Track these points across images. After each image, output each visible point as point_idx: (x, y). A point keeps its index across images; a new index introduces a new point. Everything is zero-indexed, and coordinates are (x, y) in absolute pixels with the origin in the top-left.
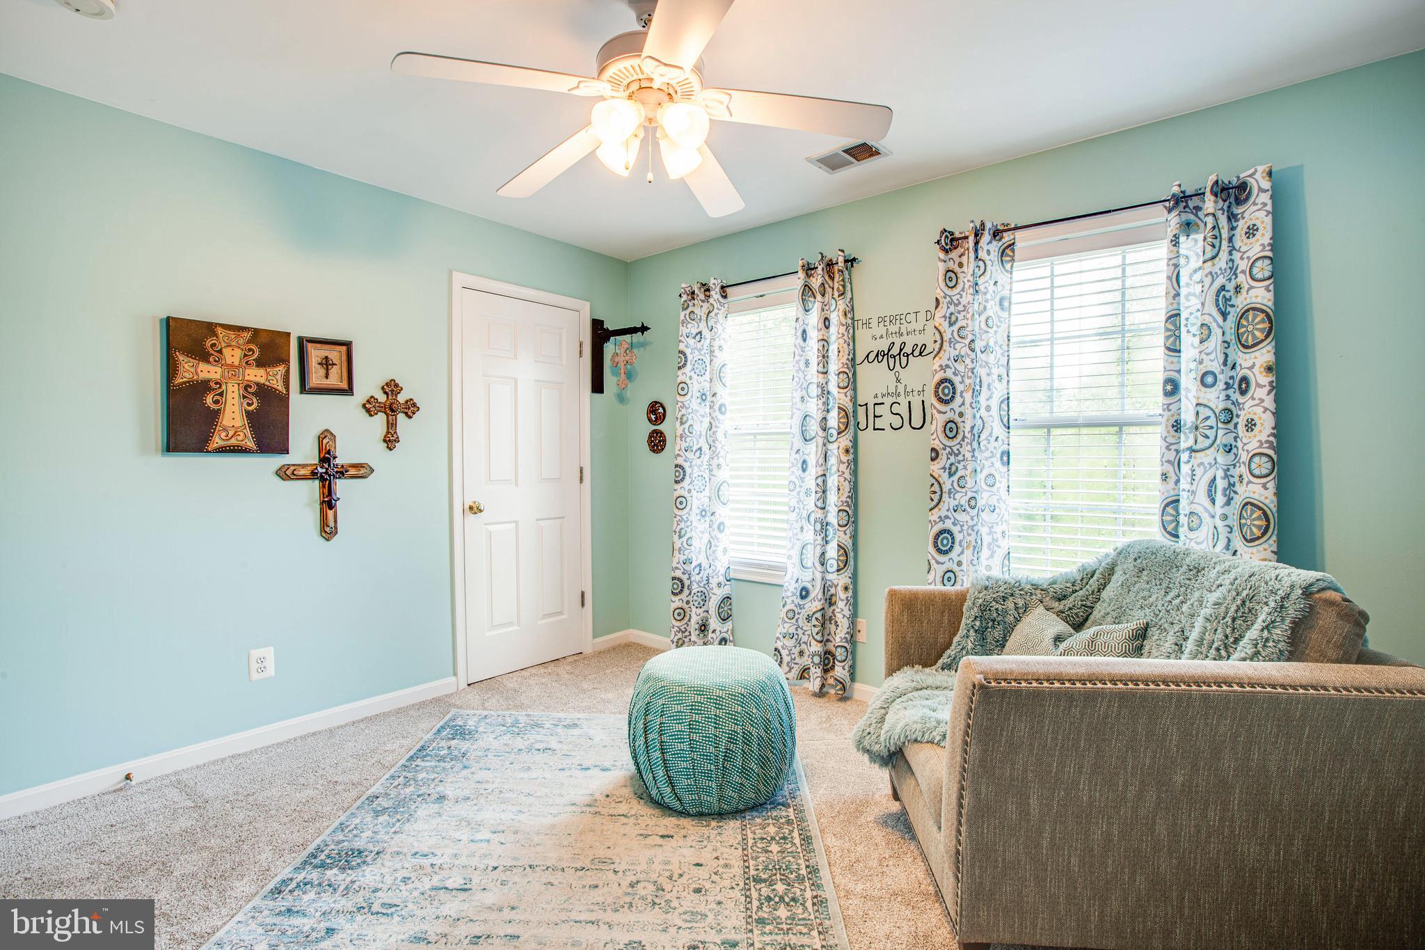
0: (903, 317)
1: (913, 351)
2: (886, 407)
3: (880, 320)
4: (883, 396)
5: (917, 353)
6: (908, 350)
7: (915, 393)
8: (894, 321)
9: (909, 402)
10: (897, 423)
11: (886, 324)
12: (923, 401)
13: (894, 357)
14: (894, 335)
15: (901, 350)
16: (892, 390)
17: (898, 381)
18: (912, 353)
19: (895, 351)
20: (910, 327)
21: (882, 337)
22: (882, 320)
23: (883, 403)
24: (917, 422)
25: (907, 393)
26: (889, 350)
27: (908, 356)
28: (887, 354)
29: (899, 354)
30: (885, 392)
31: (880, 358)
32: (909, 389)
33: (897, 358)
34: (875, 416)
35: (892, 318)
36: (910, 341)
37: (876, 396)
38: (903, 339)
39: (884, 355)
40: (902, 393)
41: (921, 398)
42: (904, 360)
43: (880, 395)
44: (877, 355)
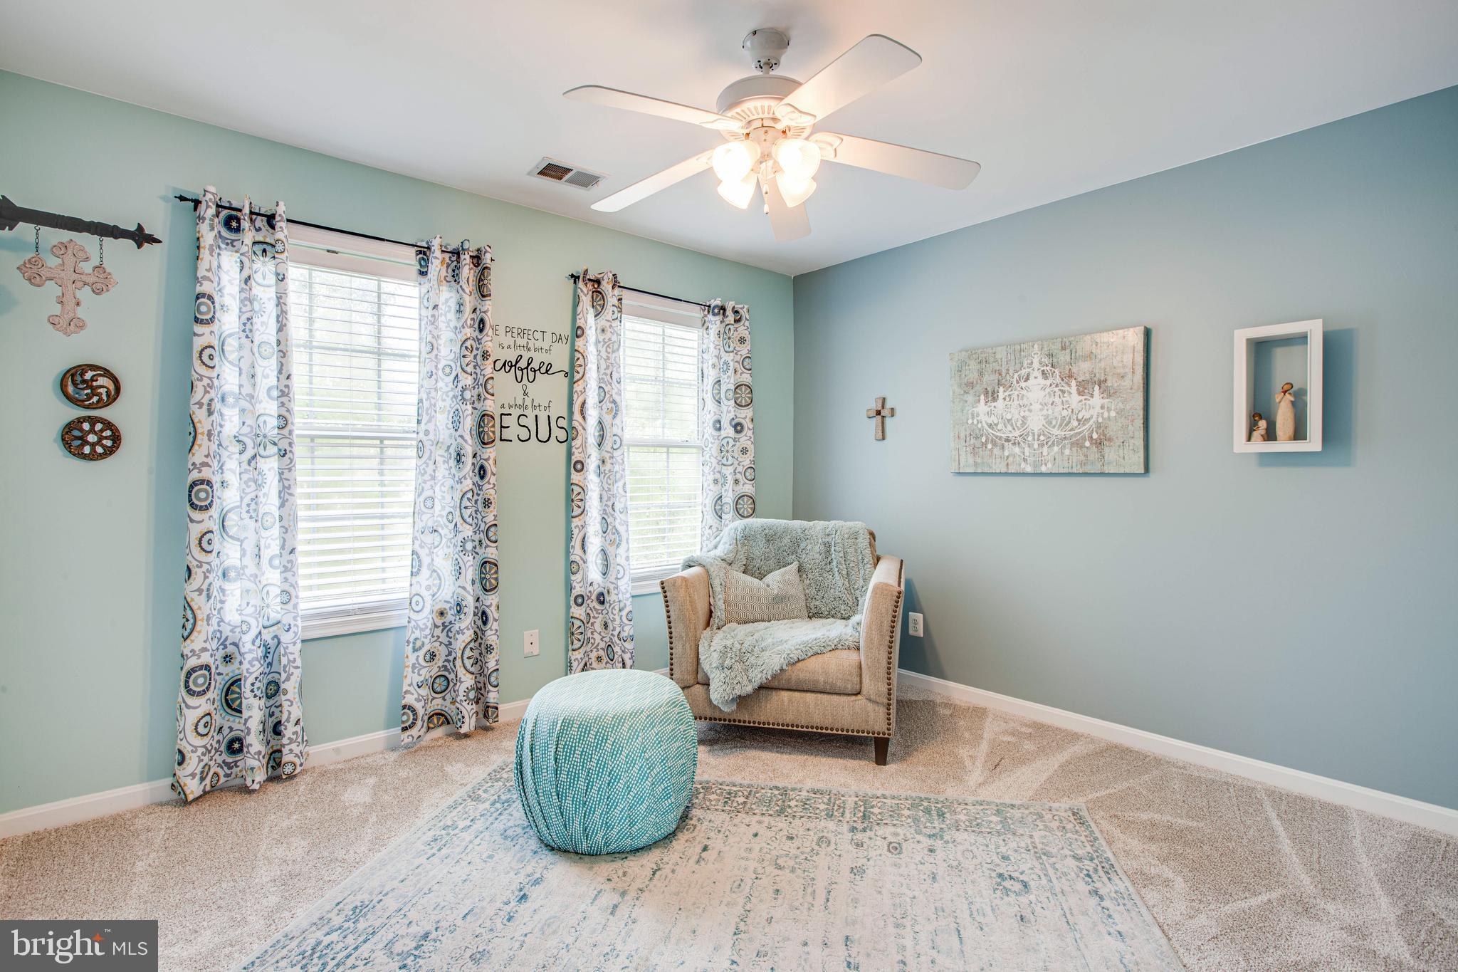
0: (531, 332)
1: (540, 368)
2: (514, 419)
3: (508, 330)
4: (510, 407)
5: (543, 370)
6: (535, 365)
7: (542, 408)
8: (522, 334)
9: (536, 416)
10: (524, 435)
11: (514, 335)
12: (549, 417)
13: (522, 370)
14: (522, 348)
15: (529, 364)
16: (519, 402)
17: (526, 394)
18: (539, 370)
19: (523, 364)
20: (538, 345)
21: (509, 347)
22: (509, 330)
23: (510, 414)
24: (543, 435)
25: (534, 408)
26: (517, 362)
27: (535, 371)
28: (515, 366)
29: (527, 368)
30: (512, 403)
31: (508, 368)
32: (536, 403)
33: (525, 371)
34: (502, 427)
35: (520, 331)
36: (538, 358)
37: (503, 406)
38: (531, 354)
39: (511, 366)
40: (530, 406)
41: (547, 413)
42: (531, 375)
43: (506, 406)
44: (504, 365)
